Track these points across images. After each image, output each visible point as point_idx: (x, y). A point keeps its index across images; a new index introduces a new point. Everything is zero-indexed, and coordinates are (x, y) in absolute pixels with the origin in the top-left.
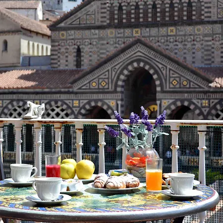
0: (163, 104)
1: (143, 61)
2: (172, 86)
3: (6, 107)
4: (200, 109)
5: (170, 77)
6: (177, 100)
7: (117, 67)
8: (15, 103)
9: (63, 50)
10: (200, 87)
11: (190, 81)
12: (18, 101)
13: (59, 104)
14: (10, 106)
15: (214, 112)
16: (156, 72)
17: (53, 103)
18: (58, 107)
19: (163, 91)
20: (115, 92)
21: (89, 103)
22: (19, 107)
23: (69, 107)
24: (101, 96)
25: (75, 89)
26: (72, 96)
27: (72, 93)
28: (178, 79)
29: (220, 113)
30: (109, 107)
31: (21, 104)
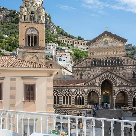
0: (116, 90)
1: (109, 77)
2: (119, 85)
3: (63, 91)
4: (129, 92)
5: (118, 82)
6: (120, 89)
7: (100, 79)
8: (66, 90)
9: (76, 74)
10: (129, 85)
11: (125, 83)
12: (67, 89)
13: (80, 90)
14: (64, 91)
15: (133, 93)
16: (113, 81)
17: (78, 90)
18: (80, 91)
19: (115, 86)
20: (99, 86)
21: (90, 90)
22: (67, 91)
23: (83, 91)
24: (94, 88)
25: (86, 86)
26: (85, 88)
27: (85, 87)
28: (121, 83)
29: (135, 93)
30: (97, 91)
31: (68, 90)
